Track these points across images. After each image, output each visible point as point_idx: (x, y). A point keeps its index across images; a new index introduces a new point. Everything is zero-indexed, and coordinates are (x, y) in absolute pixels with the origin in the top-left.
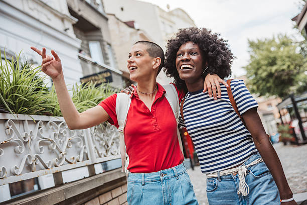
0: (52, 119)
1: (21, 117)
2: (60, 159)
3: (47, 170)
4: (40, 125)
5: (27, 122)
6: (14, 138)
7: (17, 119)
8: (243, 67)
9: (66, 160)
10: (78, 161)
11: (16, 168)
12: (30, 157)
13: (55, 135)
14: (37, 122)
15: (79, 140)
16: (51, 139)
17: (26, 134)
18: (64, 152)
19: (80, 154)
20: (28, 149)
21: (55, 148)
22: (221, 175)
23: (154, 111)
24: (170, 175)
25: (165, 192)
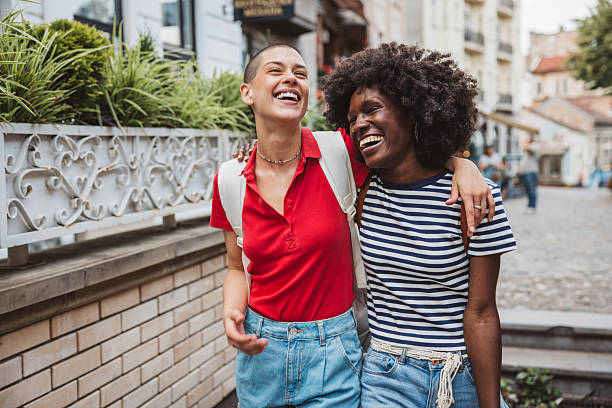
0: (176, 133)
1: (132, 131)
2: (176, 195)
3: (156, 211)
4: (156, 143)
5: (138, 139)
6: (118, 163)
7: (126, 134)
8: (577, 20)
9: (185, 197)
10: (202, 199)
11: (116, 206)
12: (135, 191)
13: (175, 158)
14: (152, 138)
15: (209, 166)
16: (168, 165)
17: (135, 158)
18: (183, 184)
19: (206, 188)
20: (134, 180)
21: (171, 178)
22: (410, 353)
23: (289, 209)
24: (308, 334)
25: (292, 362)
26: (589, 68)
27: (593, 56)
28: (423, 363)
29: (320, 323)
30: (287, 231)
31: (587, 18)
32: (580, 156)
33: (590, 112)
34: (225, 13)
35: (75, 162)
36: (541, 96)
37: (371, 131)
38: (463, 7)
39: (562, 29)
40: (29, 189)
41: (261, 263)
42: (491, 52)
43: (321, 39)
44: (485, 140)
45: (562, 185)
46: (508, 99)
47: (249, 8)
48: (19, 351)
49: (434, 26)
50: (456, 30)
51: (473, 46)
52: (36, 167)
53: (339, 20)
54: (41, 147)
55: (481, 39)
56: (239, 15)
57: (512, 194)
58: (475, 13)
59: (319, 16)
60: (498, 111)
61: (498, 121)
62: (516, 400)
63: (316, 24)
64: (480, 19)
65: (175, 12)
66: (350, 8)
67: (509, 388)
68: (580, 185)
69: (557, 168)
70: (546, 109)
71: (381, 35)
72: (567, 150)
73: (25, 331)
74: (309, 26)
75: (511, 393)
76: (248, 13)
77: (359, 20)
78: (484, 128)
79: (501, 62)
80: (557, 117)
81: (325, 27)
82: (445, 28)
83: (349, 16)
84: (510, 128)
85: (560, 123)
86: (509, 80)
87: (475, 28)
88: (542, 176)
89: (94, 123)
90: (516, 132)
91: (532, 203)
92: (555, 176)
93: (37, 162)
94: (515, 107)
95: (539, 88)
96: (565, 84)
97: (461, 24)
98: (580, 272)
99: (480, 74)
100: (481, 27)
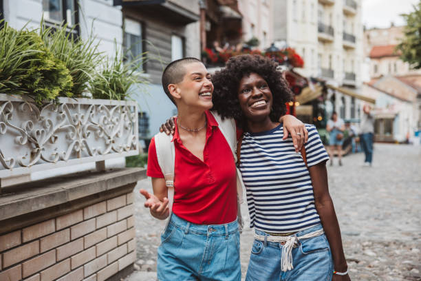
24: (219, 232)
25: (208, 250)
26: (414, 52)
27: (416, 42)
28: (276, 244)
29: (226, 225)
30: (208, 172)
31: (412, 13)
32: (407, 120)
33: (414, 87)
36: (377, 75)
38: (317, 7)
39: (393, 25)
42: (338, 41)
43: (204, 28)
44: (334, 107)
45: (394, 142)
46: (352, 76)
49: (295, 21)
50: (313, 24)
51: (324, 36)
53: (219, 13)
55: (331, 31)
57: (354, 149)
58: (327, 11)
59: (201, 10)
60: (344, 86)
61: (344, 93)
63: (199, 17)
64: (331, 16)
66: (228, 5)
68: (407, 142)
69: (389, 129)
70: (381, 84)
71: (253, 26)
72: (397, 115)
74: (194, 17)
77: (235, 14)
78: (333, 99)
79: (346, 48)
80: (389, 90)
81: (208, 18)
82: (304, 22)
83: (228, 10)
84: (353, 99)
85: (392, 95)
86: (353, 62)
87: (326, 22)
88: (377, 135)
90: (358, 102)
91: (369, 158)
92: (388, 135)
94: (358, 83)
95: (376, 68)
96: (395, 65)
97: (316, 19)
98: (408, 234)
99: (330, 57)
100: (331, 22)
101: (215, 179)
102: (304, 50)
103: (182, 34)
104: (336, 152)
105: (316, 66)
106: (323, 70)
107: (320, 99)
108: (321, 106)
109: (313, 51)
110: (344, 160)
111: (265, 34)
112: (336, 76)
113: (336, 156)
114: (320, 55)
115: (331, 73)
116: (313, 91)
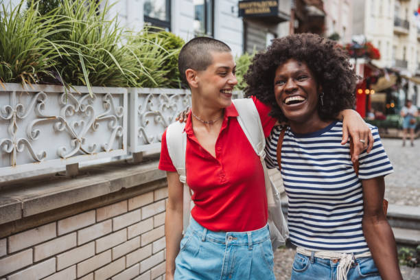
22: (317, 255)
23: (220, 154)
24: (241, 241)
25: (228, 261)
28: (326, 261)
29: (249, 233)
30: (219, 170)
34: (233, 11)
35: (168, 108)
37: (298, 93)
38: (394, 3)
40: (147, 123)
41: (201, 192)
42: (413, 34)
43: (293, 25)
44: (406, 95)
47: (248, 8)
48: (140, 206)
49: (373, 16)
50: (389, 18)
51: (400, 29)
52: (150, 110)
53: (305, 12)
54: (153, 101)
55: (407, 25)
56: (242, 13)
58: (403, 7)
59: (292, 10)
60: (417, 75)
61: (416, 82)
62: (416, 262)
63: (289, 16)
64: (407, 11)
65: (202, 12)
67: (412, 254)
71: (334, 22)
73: (143, 196)
74: (286, 17)
75: (413, 257)
76: (248, 12)
77: (319, 12)
78: (406, 88)
81: (296, 17)
82: (381, 17)
83: (313, 10)
87: (402, 16)
89: (177, 87)
93: (152, 108)
97: (392, 14)
99: (405, 49)
100: (407, 17)
101: (228, 178)
102: (379, 43)
103: (274, 31)
104: (408, 136)
105: (390, 56)
106: (397, 61)
107: (394, 88)
108: (395, 94)
109: (388, 43)
110: (415, 142)
111: (344, 29)
112: (410, 66)
113: (408, 139)
114: (395, 47)
115: (404, 64)
116: (388, 80)
